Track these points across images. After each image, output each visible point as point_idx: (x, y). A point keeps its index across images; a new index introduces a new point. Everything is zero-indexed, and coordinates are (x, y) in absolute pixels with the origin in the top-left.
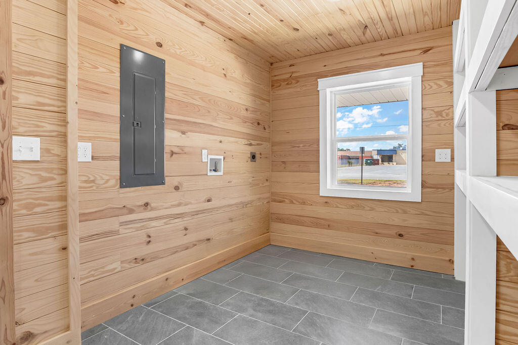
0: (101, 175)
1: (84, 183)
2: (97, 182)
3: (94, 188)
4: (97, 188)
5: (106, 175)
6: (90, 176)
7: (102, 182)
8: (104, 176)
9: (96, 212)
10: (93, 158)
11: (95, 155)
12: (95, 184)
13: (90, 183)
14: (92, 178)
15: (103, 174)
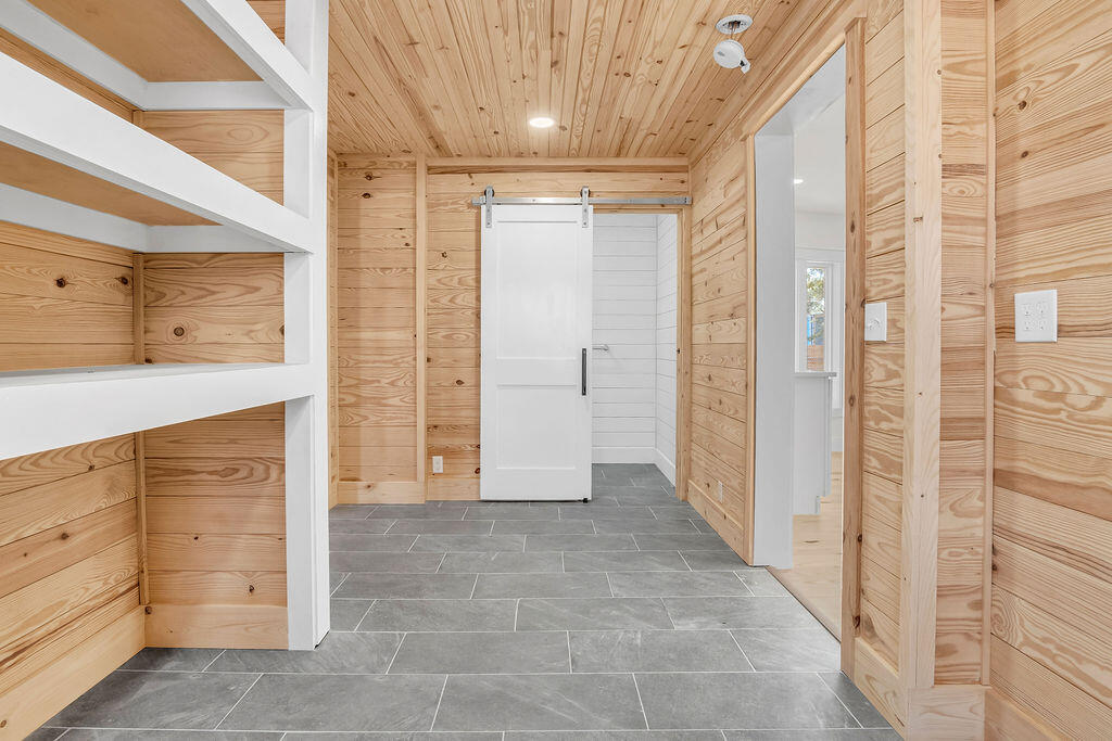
0: (1081, 381)
1: (1040, 397)
2: (1070, 399)
3: (1063, 415)
4: (1068, 417)
5: (1097, 382)
6: (1054, 381)
7: (1084, 402)
8: (1089, 386)
9: (1065, 485)
10: (1061, 330)
11: (1067, 322)
12: (1067, 404)
13: (1052, 400)
14: (1059, 388)
15: (1088, 379)
